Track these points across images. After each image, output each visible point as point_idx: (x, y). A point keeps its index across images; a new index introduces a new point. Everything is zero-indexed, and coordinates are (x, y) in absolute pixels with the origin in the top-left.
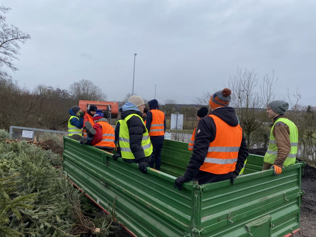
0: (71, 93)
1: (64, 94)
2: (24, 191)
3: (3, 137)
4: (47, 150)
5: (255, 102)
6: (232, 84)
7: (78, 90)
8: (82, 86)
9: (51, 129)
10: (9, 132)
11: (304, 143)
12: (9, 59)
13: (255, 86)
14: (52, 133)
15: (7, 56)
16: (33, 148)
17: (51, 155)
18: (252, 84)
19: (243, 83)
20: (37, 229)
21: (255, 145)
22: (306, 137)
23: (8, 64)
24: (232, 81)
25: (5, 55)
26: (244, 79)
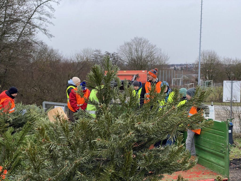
0: (122, 56)
7: (130, 52)
8: (134, 47)
23: (44, 31)
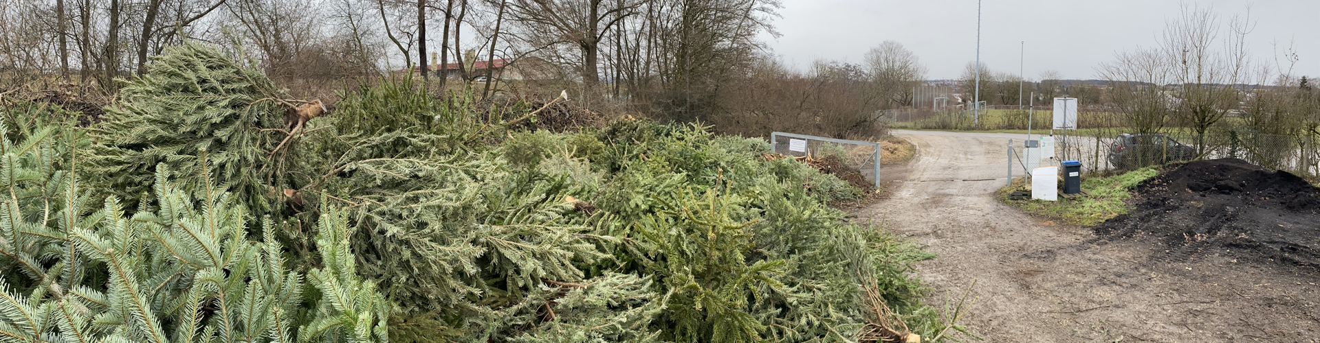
0: (867, 69)
1: (856, 73)
2: (775, 249)
3: (761, 151)
4: (828, 173)
5: (1213, 70)
6: (1171, 35)
7: (878, 62)
8: (884, 54)
9: (835, 137)
10: (770, 142)
11: (1302, 145)
12: (768, 19)
13: (1214, 38)
14: (836, 144)
15: (766, 14)
16: (805, 169)
17: (835, 183)
18: (1207, 35)
19: (1191, 34)
20: (796, 323)
21: (1214, 152)
22: (1305, 132)
23: (768, 28)
24: (1170, 28)
25: (763, 13)
26: (1192, 25)
